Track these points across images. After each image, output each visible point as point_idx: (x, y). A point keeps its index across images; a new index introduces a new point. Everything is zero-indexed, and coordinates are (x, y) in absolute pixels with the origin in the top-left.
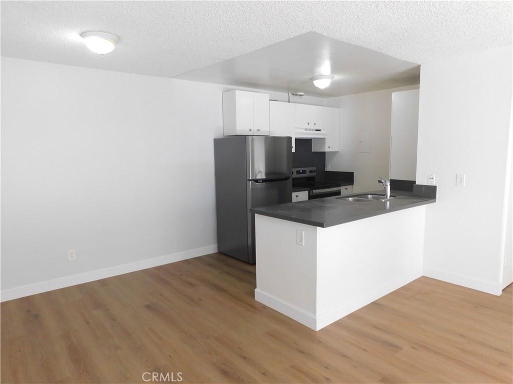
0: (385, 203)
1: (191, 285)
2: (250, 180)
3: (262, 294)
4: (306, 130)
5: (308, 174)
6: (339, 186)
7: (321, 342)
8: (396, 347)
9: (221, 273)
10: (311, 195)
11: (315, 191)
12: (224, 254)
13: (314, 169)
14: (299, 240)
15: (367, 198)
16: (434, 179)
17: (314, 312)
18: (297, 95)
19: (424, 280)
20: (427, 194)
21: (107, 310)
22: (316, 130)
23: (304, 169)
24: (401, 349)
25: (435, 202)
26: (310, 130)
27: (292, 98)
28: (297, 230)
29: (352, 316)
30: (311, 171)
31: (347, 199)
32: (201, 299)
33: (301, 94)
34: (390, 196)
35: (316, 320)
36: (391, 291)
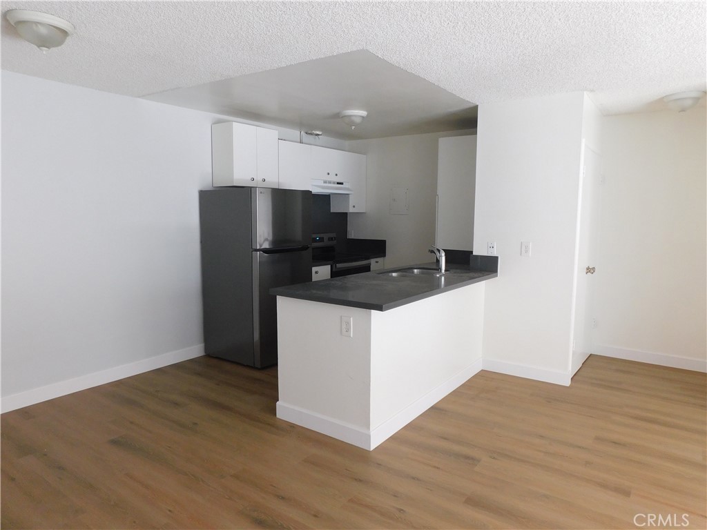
0: (439, 279)
1: (176, 404)
2: (257, 250)
3: (286, 409)
4: (325, 182)
5: (326, 243)
6: (369, 258)
7: (380, 465)
8: (473, 459)
9: (218, 385)
10: (334, 270)
11: (339, 265)
12: (216, 358)
13: (333, 235)
14: (344, 330)
15: (413, 272)
16: (495, 247)
17: (368, 425)
18: (311, 134)
19: (484, 375)
20: (488, 267)
21: (45, 455)
22: (338, 183)
23: (322, 235)
24: (479, 461)
25: (497, 276)
26: (330, 182)
27: (306, 138)
28: (341, 317)
29: (410, 427)
30: (330, 239)
31: (390, 274)
32: (196, 424)
33: (318, 133)
34: (446, 270)
35: (370, 436)
36: (450, 392)
